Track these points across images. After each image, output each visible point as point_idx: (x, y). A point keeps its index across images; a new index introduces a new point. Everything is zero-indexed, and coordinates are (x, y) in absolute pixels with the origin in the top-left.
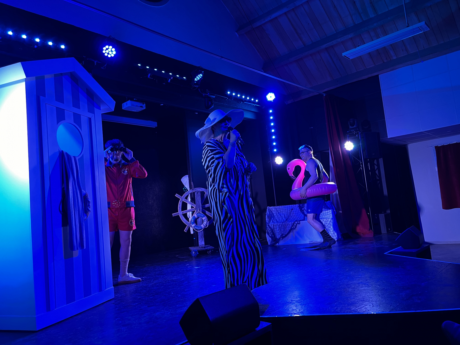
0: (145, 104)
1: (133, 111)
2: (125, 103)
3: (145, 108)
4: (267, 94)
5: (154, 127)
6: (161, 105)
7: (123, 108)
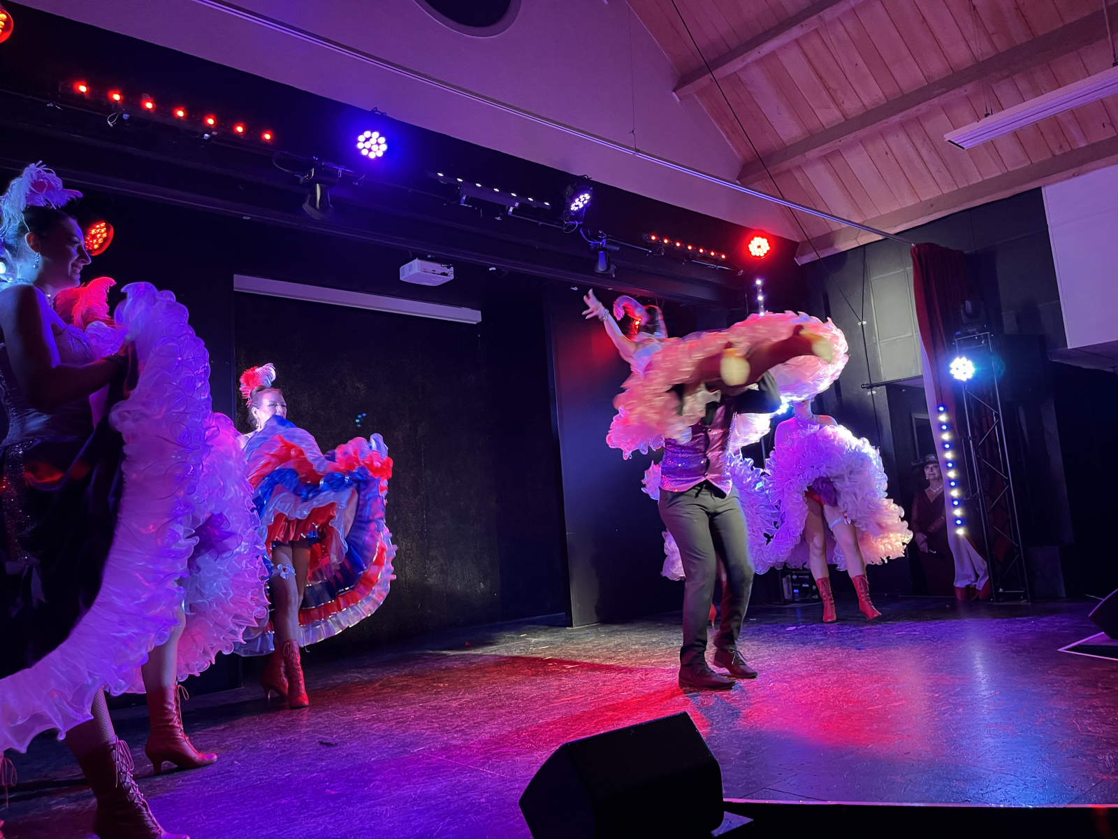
1: (423, 284)
2: (407, 266)
3: (452, 277)
4: (750, 240)
5: (475, 323)
6: (490, 269)
7: (401, 279)
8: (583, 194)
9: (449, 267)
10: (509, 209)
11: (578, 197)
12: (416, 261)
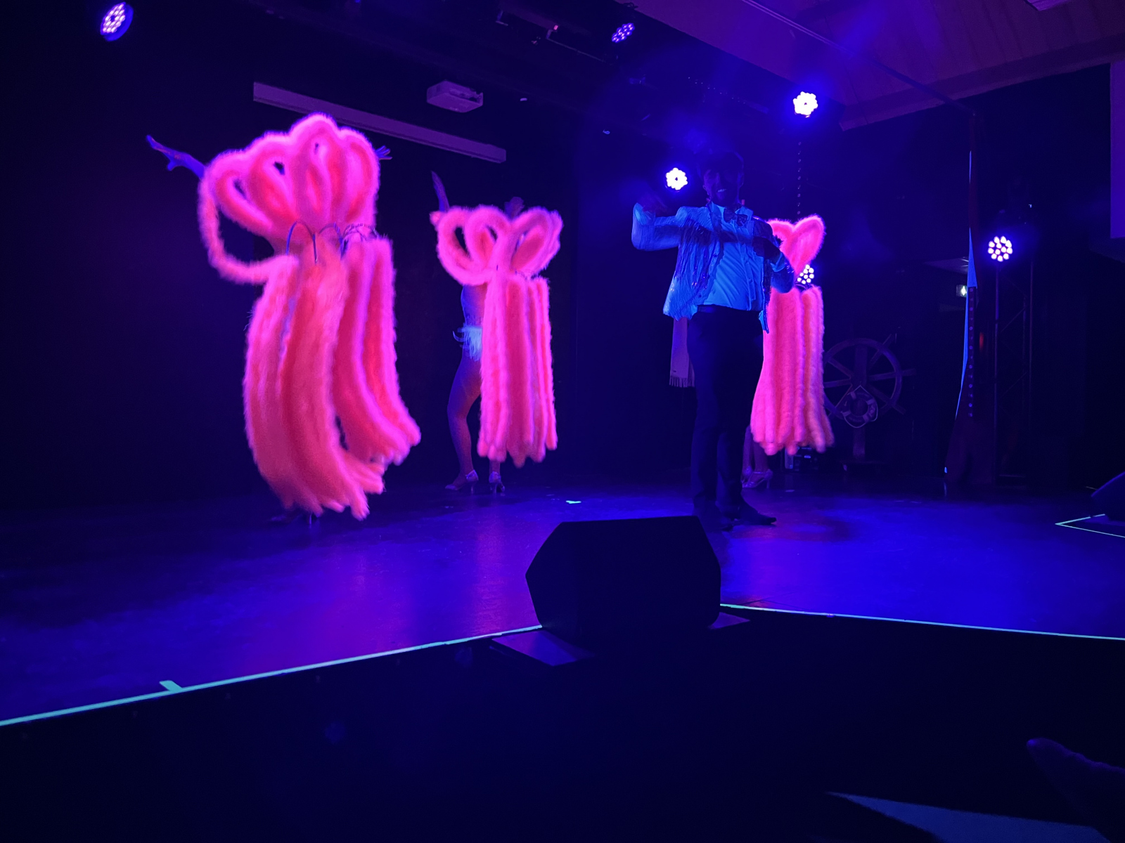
0: (482, 94)
1: (451, 108)
2: (434, 88)
3: (481, 104)
4: (796, 95)
5: (499, 162)
6: (522, 100)
7: (429, 101)
8: (627, 23)
9: (478, 93)
10: (547, 31)
11: (621, 26)
12: (446, 83)
